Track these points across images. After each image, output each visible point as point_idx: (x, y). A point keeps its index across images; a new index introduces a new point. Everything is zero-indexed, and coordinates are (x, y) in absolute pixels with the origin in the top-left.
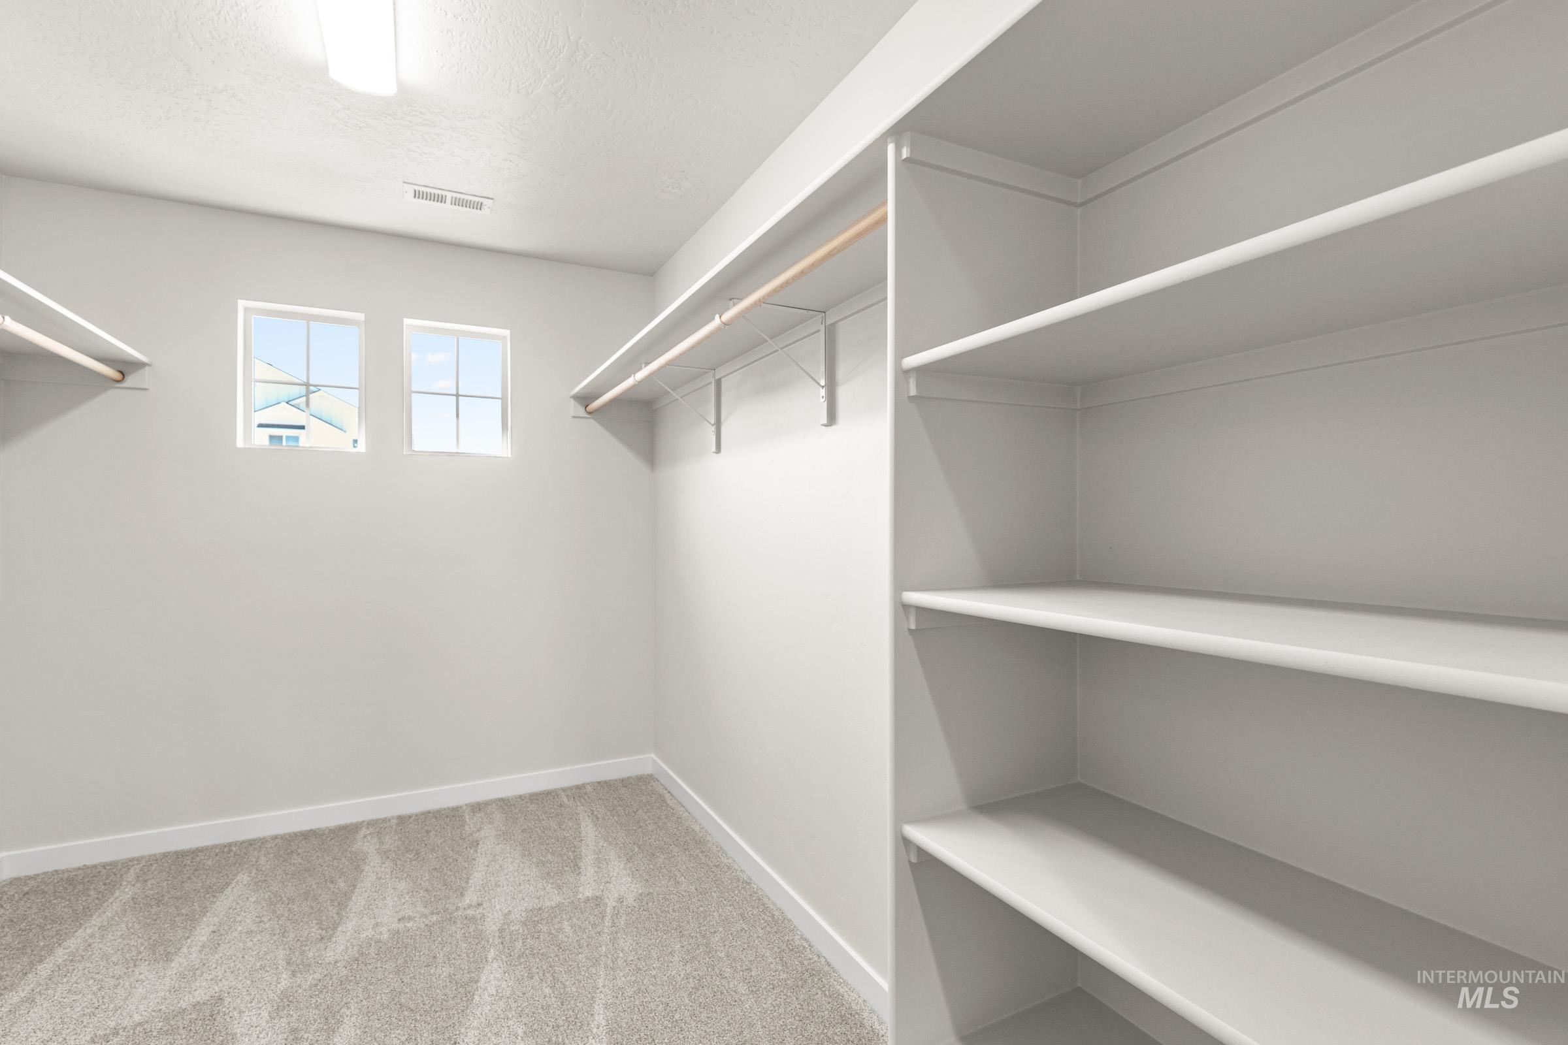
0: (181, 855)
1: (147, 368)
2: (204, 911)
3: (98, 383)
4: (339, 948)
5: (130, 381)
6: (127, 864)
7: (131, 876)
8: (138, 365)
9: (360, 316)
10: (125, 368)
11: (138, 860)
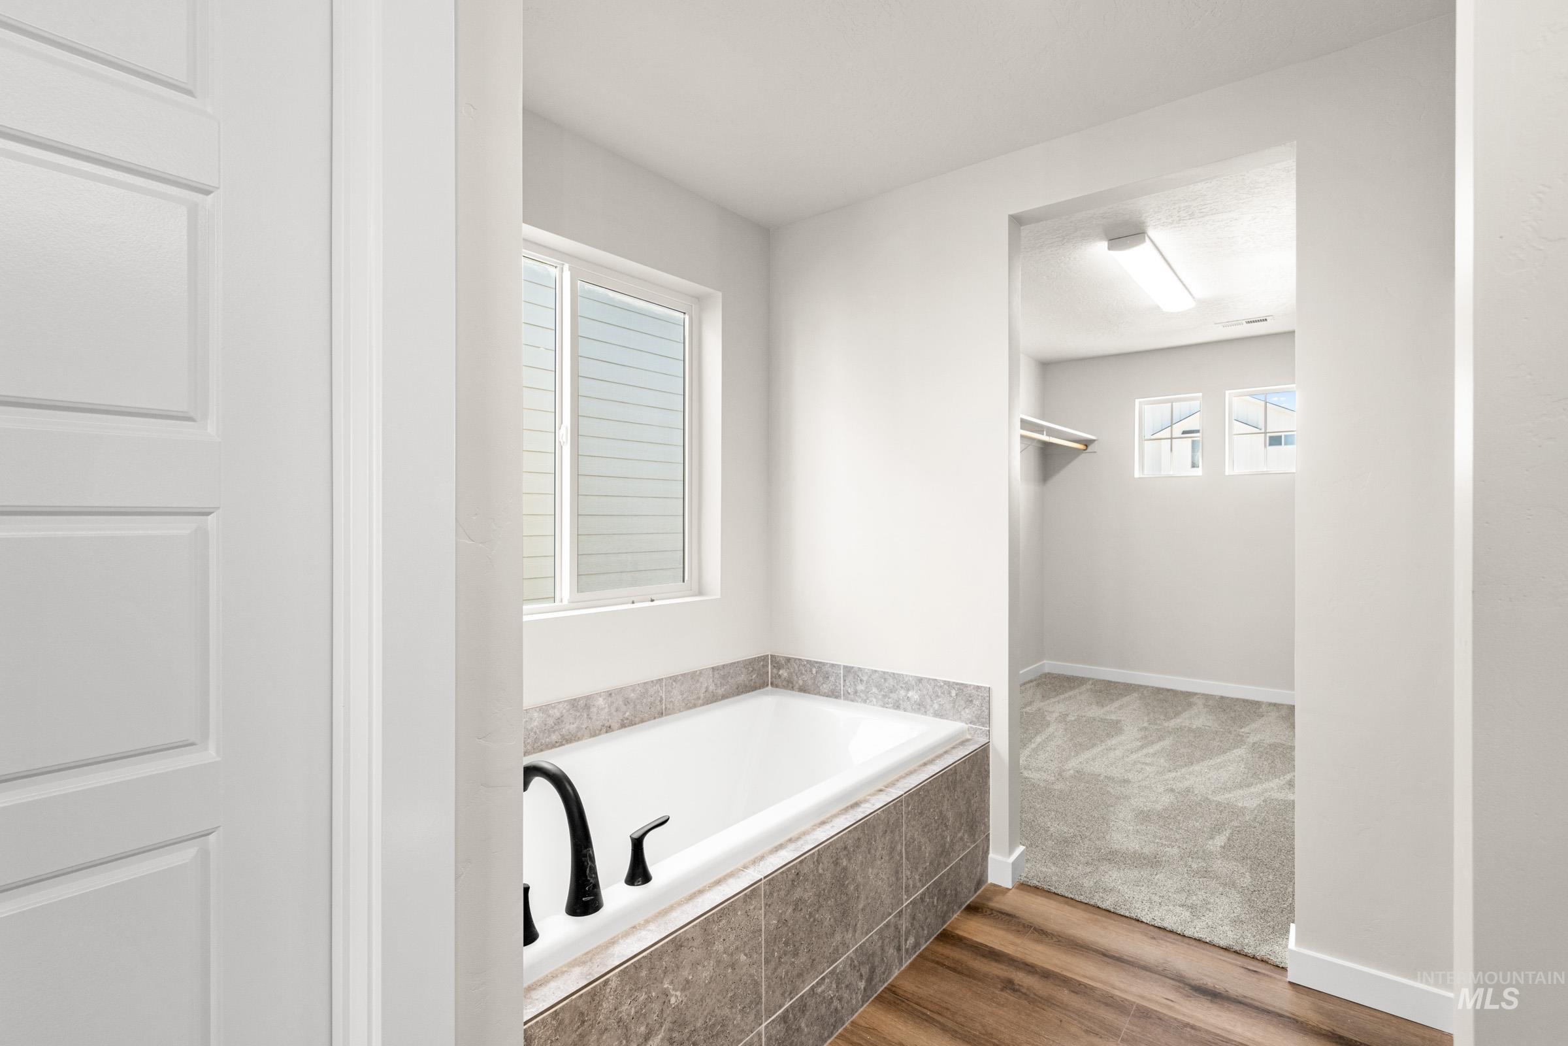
0: (1110, 682)
1: (1096, 442)
2: (1117, 699)
3: (1074, 453)
4: (1172, 724)
5: (1090, 449)
6: (1089, 679)
7: (1090, 682)
8: (1092, 441)
9: (1201, 394)
10: (1087, 443)
11: (1093, 679)
